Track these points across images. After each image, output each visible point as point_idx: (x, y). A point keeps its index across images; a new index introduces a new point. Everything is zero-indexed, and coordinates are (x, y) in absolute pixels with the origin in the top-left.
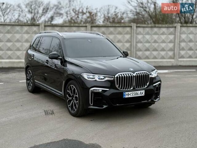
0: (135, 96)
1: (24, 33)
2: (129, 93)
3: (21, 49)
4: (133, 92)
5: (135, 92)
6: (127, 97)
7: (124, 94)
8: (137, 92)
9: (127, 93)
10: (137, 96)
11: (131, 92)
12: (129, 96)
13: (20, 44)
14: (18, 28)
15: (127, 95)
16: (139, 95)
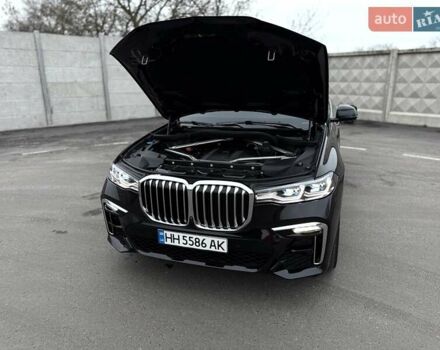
0: (194, 247)
1: (366, 68)
2: (176, 235)
3: (357, 91)
4: (188, 236)
5: (195, 237)
6: (169, 242)
7: (161, 234)
8: (201, 238)
9: (169, 234)
10: (200, 248)
11: (181, 235)
12: (176, 243)
13: (357, 84)
14: (358, 60)
15: (169, 240)
16: (207, 248)
